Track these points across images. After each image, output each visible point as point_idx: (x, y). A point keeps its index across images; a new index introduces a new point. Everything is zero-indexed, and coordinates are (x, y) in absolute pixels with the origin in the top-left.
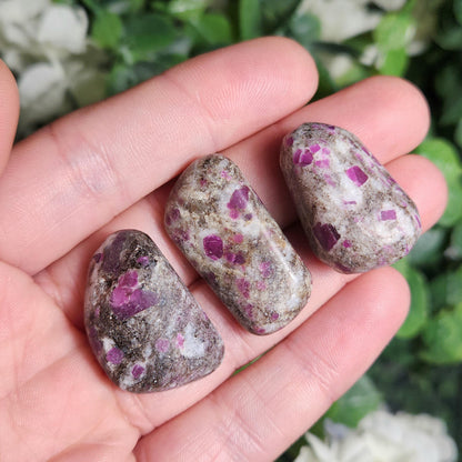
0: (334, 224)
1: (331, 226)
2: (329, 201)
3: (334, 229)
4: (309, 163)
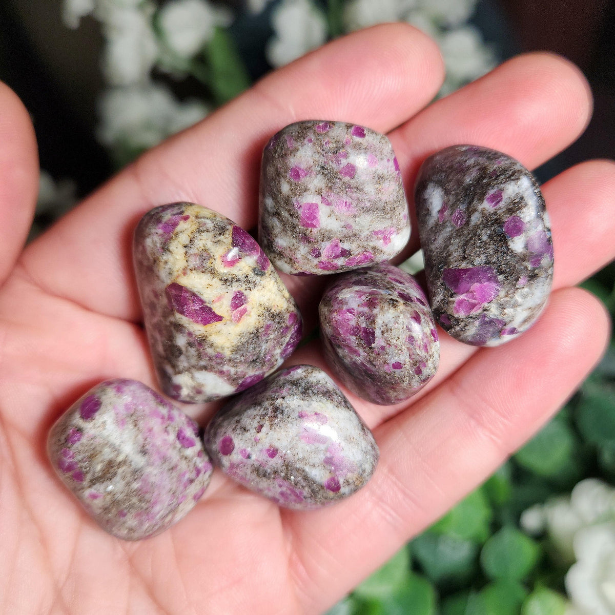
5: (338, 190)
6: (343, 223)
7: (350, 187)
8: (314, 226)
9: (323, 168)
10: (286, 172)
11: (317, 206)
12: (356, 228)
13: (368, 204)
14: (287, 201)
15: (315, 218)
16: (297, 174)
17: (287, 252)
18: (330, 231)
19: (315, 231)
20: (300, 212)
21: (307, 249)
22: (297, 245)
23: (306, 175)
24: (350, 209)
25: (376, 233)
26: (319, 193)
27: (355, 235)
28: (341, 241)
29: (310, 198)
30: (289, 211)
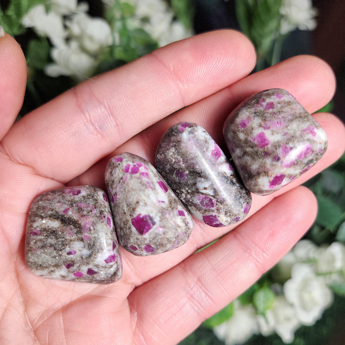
0: (151, 215)
1: (149, 216)
2: (149, 198)
3: (151, 219)
4: (136, 172)
5: (269, 119)
6: (282, 134)
7: (275, 113)
8: (267, 144)
9: (255, 113)
10: (238, 128)
11: (263, 133)
12: (291, 132)
13: (290, 117)
14: (246, 141)
15: (265, 140)
16: (244, 125)
17: (261, 170)
18: (278, 142)
19: (269, 146)
20: (256, 142)
21: (270, 159)
22: (263, 161)
23: (248, 122)
24: (282, 124)
25: (304, 130)
26: (260, 126)
27: (293, 137)
28: (287, 144)
29: (257, 132)
30: (250, 146)
